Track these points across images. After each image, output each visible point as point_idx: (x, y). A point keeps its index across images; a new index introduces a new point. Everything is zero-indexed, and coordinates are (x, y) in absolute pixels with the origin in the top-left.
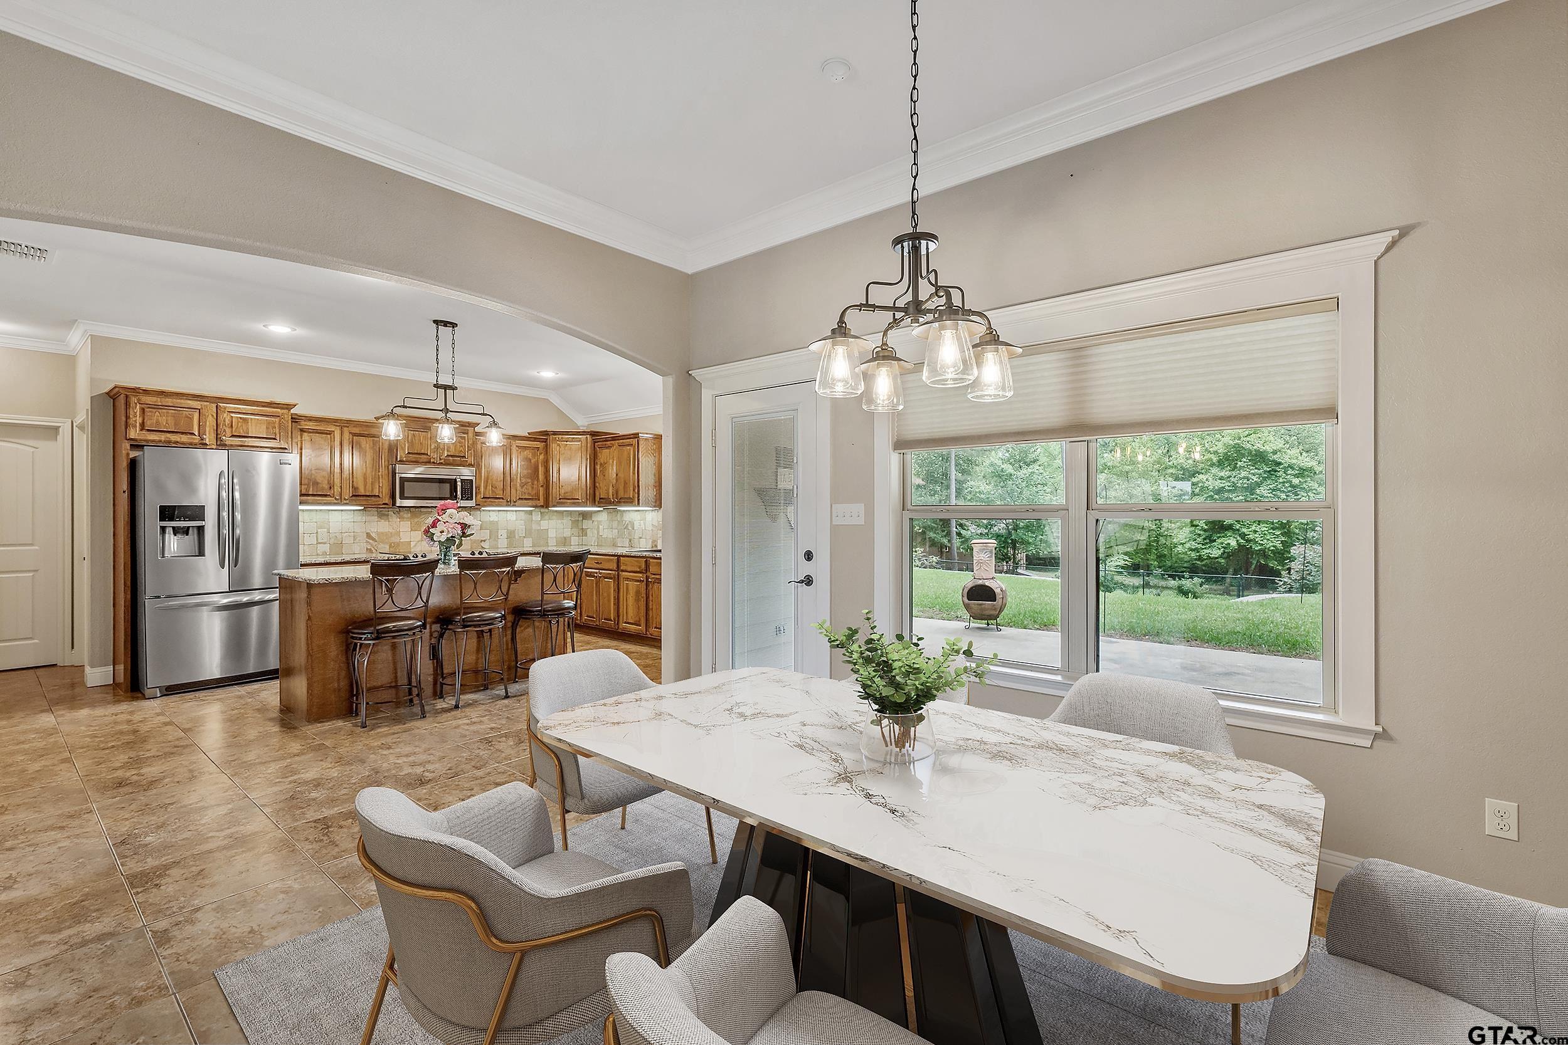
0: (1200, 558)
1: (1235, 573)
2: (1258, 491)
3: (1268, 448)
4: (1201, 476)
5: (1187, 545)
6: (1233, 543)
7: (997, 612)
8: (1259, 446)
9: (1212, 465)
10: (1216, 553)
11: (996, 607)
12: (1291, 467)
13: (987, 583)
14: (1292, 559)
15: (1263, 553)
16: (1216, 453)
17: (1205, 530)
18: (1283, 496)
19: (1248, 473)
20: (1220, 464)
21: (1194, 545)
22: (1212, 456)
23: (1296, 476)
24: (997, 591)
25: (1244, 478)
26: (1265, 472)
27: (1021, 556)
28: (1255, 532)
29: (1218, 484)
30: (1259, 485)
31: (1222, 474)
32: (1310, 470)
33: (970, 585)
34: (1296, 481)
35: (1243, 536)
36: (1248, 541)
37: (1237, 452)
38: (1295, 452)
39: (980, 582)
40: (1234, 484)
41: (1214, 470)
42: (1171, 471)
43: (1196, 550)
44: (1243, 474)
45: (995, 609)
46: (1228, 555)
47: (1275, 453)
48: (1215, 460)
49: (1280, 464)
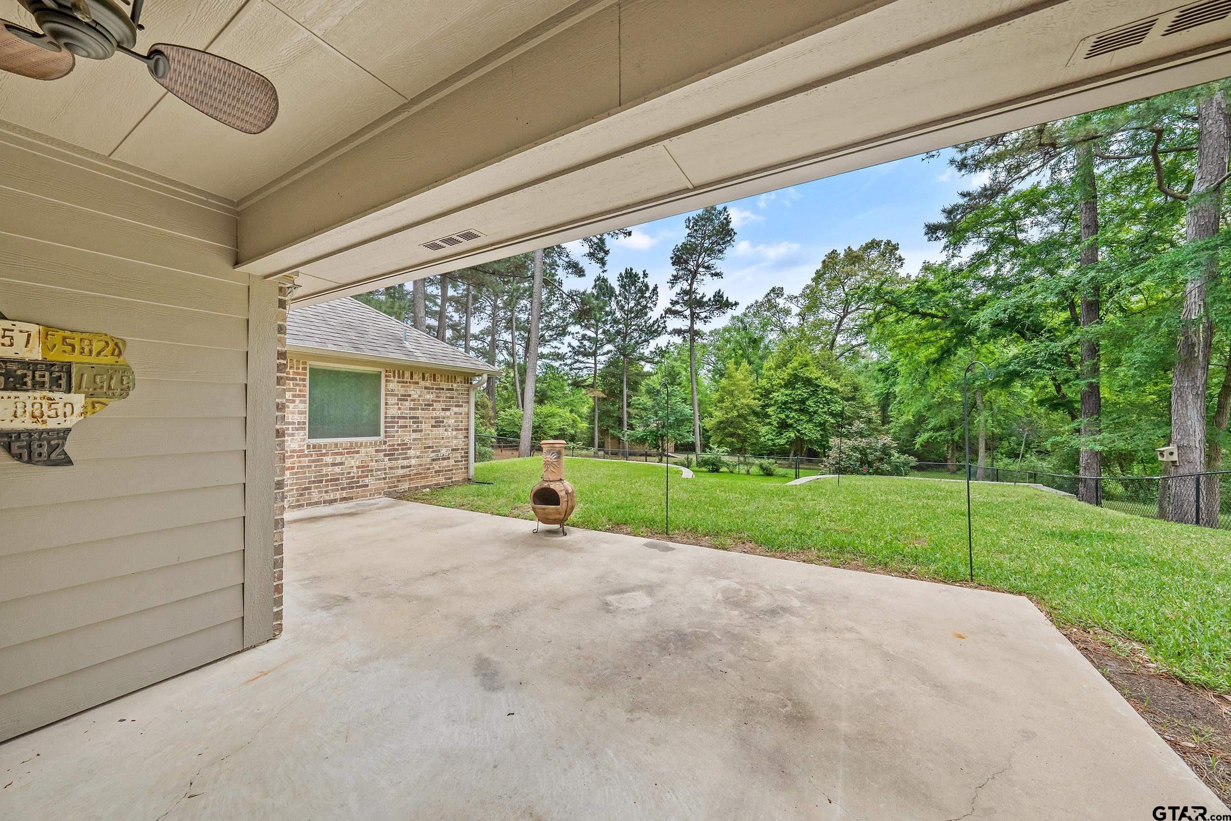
0: (774, 445)
1: (795, 455)
2: (807, 403)
3: (812, 376)
4: (775, 394)
5: (767, 437)
6: (793, 435)
7: (563, 516)
8: (807, 374)
9: (781, 387)
10: (783, 441)
11: (560, 510)
12: (826, 388)
13: (552, 486)
14: (830, 448)
15: (810, 441)
16: (783, 379)
17: (777, 428)
18: (821, 406)
19: (801, 392)
20: (786, 386)
21: (770, 436)
22: (781, 381)
23: (829, 394)
24: (562, 494)
25: (799, 395)
26: (811, 391)
27: (670, 446)
28: (806, 428)
29: (784, 398)
30: (807, 399)
31: (787, 392)
32: (836, 390)
33: (537, 487)
34: (828, 397)
35: (798, 431)
36: (802, 434)
37: (796, 379)
38: (827, 379)
39: (546, 484)
40: (794, 399)
41: (782, 390)
42: (759, 390)
43: (772, 440)
44: (799, 392)
45: (559, 513)
46: (791, 443)
47: (816, 379)
48: (783, 383)
49: (819, 386)
